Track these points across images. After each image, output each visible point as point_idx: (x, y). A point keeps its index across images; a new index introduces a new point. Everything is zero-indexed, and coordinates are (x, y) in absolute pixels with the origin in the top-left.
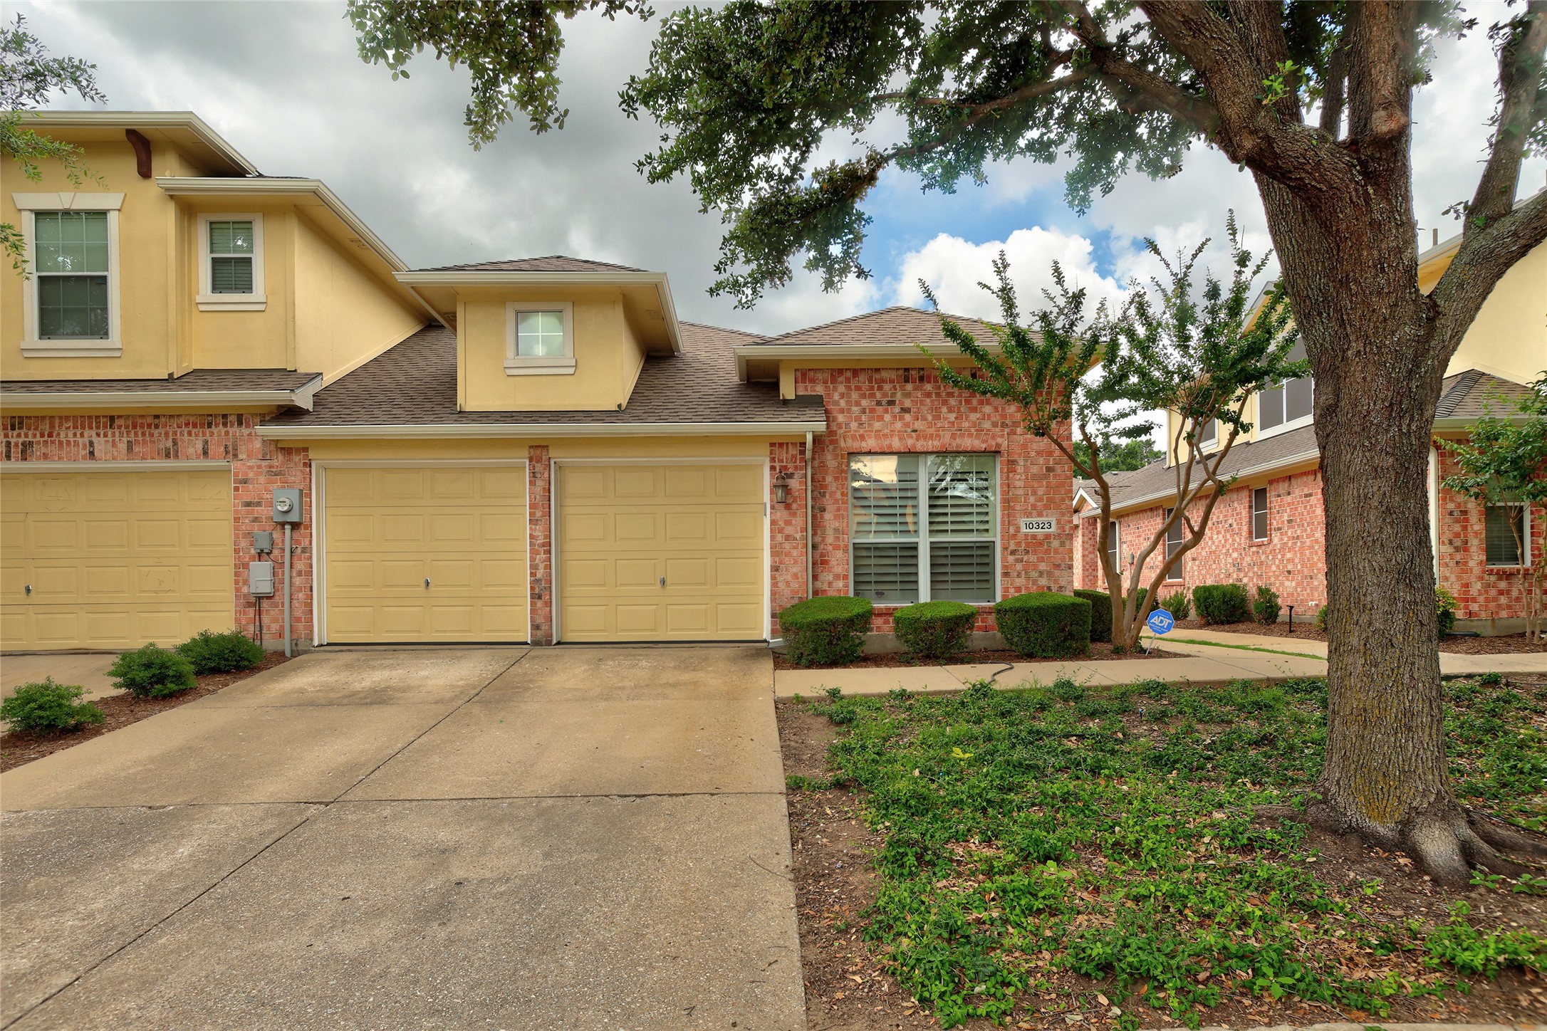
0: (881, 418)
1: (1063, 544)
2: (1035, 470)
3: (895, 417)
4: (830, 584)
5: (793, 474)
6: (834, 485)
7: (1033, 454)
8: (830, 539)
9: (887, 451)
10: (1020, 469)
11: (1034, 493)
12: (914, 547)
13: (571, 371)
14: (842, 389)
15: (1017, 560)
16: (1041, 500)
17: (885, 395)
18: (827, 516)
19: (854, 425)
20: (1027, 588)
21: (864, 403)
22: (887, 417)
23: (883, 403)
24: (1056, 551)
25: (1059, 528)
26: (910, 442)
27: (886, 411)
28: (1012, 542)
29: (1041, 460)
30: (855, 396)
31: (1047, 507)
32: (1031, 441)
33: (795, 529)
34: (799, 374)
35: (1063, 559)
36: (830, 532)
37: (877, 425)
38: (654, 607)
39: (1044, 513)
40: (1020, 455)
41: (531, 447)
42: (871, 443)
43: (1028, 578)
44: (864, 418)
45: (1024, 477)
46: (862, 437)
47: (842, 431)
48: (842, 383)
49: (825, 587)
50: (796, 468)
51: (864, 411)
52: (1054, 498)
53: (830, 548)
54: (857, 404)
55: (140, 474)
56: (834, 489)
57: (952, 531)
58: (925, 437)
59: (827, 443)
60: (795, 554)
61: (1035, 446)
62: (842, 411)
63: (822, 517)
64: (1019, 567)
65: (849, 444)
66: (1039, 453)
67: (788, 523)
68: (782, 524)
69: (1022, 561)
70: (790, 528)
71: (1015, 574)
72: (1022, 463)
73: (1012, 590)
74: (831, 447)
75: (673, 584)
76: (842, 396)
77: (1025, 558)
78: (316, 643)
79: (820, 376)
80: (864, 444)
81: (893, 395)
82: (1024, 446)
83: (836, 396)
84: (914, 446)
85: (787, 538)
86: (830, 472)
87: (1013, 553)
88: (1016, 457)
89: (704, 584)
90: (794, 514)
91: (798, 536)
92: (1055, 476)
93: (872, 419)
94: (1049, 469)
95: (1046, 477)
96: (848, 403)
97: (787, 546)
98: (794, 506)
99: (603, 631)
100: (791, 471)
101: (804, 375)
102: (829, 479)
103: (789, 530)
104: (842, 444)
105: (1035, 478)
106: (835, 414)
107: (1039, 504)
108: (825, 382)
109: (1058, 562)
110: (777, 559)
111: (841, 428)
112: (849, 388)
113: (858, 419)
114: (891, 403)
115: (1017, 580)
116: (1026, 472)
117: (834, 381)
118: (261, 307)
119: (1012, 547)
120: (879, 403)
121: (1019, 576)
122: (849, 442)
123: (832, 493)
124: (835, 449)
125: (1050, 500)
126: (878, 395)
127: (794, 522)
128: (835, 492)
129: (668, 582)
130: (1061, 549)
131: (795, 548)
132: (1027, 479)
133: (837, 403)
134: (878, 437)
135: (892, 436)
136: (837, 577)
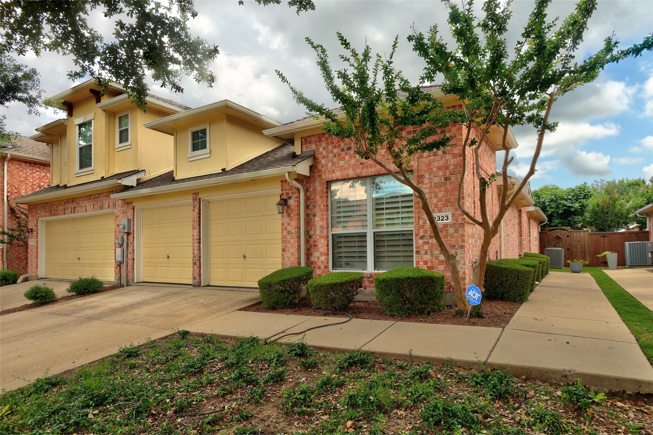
0: (343, 159)
1: (456, 231)
2: (436, 180)
3: (351, 157)
4: (318, 258)
5: (291, 197)
6: (320, 200)
7: (435, 169)
8: (318, 232)
9: (346, 178)
10: (426, 181)
11: (436, 196)
12: (364, 236)
13: (208, 155)
14: (324, 144)
15: (425, 243)
16: (440, 200)
17: (346, 144)
18: (317, 219)
19: (330, 165)
20: (431, 262)
21: (335, 151)
22: (347, 157)
23: (345, 149)
24: (452, 236)
25: (454, 220)
26: (358, 171)
27: (346, 154)
28: (421, 231)
29: (441, 173)
30: (330, 147)
31: (445, 205)
32: (434, 161)
33: (292, 228)
34: (303, 140)
35: (457, 241)
36: (318, 228)
37: (342, 163)
38: (241, 270)
39: (443, 210)
40: (426, 171)
41: (194, 194)
42: (338, 174)
43: (432, 255)
44: (335, 160)
45: (429, 186)
46: (333, 171)
47: (323, 169)
48: (324, 141)
49: (316, 260)
50: (293, 193)
51: (335, 156)
52: (449, 199)
53: (318, 237)
54: (332, 152)
55: (100, 216)
56: (320, 203)
57: (387, 224)
58: (367, 167)
59: (317, 177)
60: (292, 242)
61: (436, 164)
62: (324, 157)
63: (314, 220)
64: (426, 247)
65: (328, 176)
66: (439, 168)
67: (289, 224)
68: (286, 224)
69: (428, 243)
70: (290, 227)
71: (424, 252)
72: (427, 176)
73: (421, 263)
74: (318, 179)
75: (249, 258)
76: (324, 148)
77: (430, 241)
78: (135, 282)
79: (313, 139)
80: (334, 175)
81: (350, 144)
82: (429, 165)
83: (321, 149)
84: (361, 173)
85: (289, 233)
86: (318, 193)
87: (422, 238)
88: (423, 173)
89: (261, 258)
90: (292, 219)
91: (293, 231)
92: (450, 183)
93: (340, 159)
94: (446, 179)
95: (444, 184)
96: (327, 152)
97: (288, 237)
98: (292, 215)
99: (223, 280)
100: (290, 195)
101: (306, 140)
102: (318, 197)
103: (289, 228)
104: (323, 177)
105: (437, 185)
106: (320, 159)
107: (439, 203)
108: (316, 142)
109: (454, 243)
110: (284, 245)
111: (323, 167)
112: (327, 144)
113: (332, 161)
114: (349, 149)
115: (425, 256)
116: (430, 183)
117: (320, 140)
118: (129, 147)
119: (421, 234)
120: (343, 150)
121: (426, 253)
122: (327, 174)
123: (319, 205)
124: (320, 179)
125: (448, 200)
126: (342, 145)
127: (292, 224)
128: (320, 205)
129: (247, 257)
130: (455, 234)
131: (292, 238)
132: (431, 187)
133: (321, 153)
134: (341, 170)
135: (348, 169)
136: (322, 254)
